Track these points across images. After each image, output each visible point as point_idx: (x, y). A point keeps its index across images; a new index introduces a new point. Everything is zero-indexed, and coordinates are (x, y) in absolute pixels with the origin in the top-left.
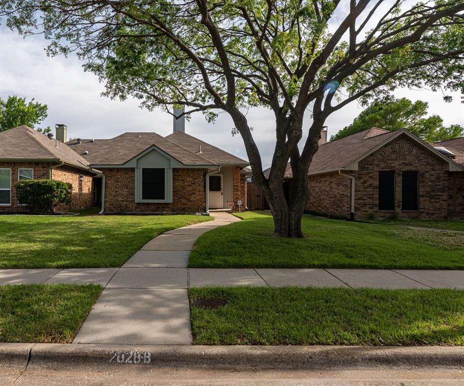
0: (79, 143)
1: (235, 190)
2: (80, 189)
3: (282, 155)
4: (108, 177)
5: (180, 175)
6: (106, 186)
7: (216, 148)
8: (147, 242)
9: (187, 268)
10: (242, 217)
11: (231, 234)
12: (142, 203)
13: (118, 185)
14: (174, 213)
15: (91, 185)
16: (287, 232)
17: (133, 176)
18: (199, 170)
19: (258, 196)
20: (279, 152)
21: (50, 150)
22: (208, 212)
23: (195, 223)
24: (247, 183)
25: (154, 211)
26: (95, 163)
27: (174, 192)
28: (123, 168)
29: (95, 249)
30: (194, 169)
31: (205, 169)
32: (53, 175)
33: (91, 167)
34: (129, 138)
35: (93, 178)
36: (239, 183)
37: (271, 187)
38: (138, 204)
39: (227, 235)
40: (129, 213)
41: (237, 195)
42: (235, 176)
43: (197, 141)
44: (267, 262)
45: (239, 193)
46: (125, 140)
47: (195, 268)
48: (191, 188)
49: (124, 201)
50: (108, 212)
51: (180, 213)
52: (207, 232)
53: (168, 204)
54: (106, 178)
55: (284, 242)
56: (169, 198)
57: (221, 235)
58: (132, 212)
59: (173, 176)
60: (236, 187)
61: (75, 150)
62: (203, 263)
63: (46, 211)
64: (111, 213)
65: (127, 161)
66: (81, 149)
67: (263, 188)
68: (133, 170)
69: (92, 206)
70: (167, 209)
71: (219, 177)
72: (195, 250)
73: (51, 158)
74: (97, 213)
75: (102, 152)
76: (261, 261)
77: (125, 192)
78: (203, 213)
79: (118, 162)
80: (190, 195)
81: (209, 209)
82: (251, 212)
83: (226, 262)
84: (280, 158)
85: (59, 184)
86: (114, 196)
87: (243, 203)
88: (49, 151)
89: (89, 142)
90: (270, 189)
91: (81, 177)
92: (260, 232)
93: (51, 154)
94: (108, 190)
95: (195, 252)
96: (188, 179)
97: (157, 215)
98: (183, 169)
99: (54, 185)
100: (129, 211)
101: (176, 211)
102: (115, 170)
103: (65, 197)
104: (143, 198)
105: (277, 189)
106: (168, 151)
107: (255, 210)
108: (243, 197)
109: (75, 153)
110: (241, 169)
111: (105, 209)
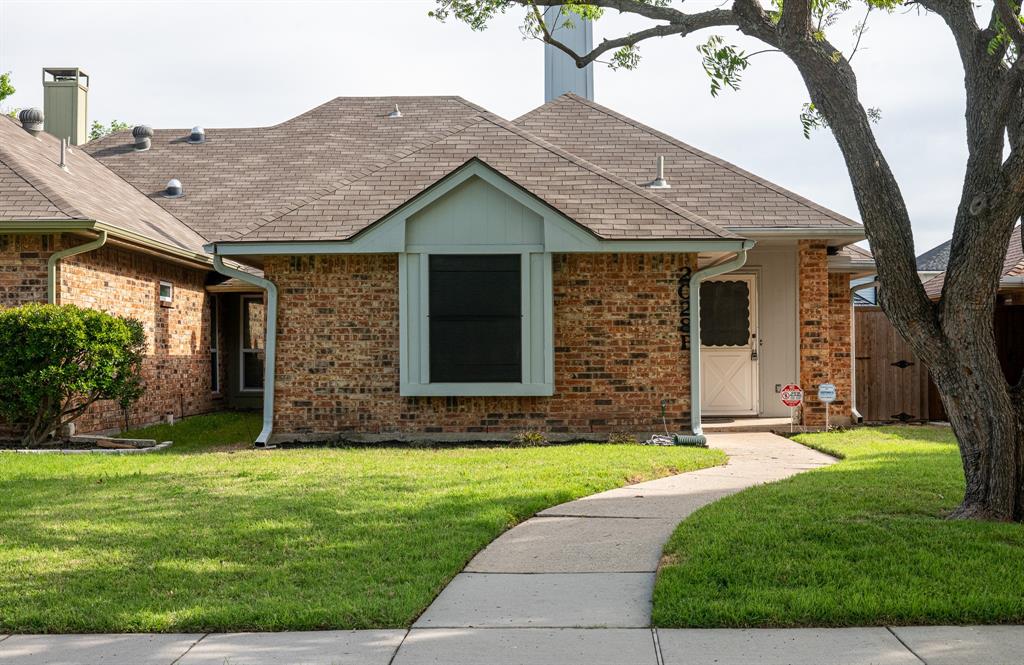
0: (142, 146)
1: (809, 340)
2: (163, 343)
3: (987, 212)
4: (290, 291)
5: (584, 282)
6: (279, 331)
7: (728, 166)
8: (484, 546)
9: (650, 627)
10: (839, 449)
11: (801, 511)
12: (429, 399)
13: (329, 323)
14: (560, 436)
15: (198, 325)
16: (1011, 502)
17: (389, 285)
18: (659, 258)
19: (902, 364)
20: (976, 200)
21: (49, 183)
22: (699, 430)
23: (655, 474)
24: (857, 309)
25: (480, 430)
26: (236, 237)
27: (557, 349)
28: (350, 256)
29: (296, 569)
30: (642, 255)
31: (687, 255)
32: (63, 287)
33: (222, 250)
34: (350, 119)
35: (208, 294)
36: (824, 313)
37: (949, 329)
38: (413, 401)
39: (785, 513)
40: (375, 438)
41: (816, 359)
42: (806, 282)
43: (645, 137)
44: (934, 604)
45: (824, 352)
46: (335, 128)
47: (677, 626)
48: (629, 336)
49: (353, 391)
50: (292, 436)
51: (583, 436)
52: (708, 507)
53: (534, 400)
54: (279, 299)
55: (999, 538)
56: (538, 374)
57: (765, 515)
58: (387, 437)
59: (556, 284)
60: (810, 329)
61: (124, 176)
62: (708, 610)
63: (45, 435)
64: (303, 438)
65: (365, 224)
66: (153, 170)
67: (921, 333)
68: (390, 261)
69: (206, 412)
70: (531, 422)
71: (742, 288)
72: (673, 570)
73: (59, 216)
74: (248, 440)
75: (242, 182)
76: (913, 599)
77: (358, 352)
78: (681, 438)
79: (326, 232)
80: (625, 363)
81: (705, 419)
82: (875, 432)
83: (788, 607)
84: (983, 224)
85: (93, 325)
86: (311, 371)
87: (843, 392)
88: (47, 189)
89: (184, 140)
90: (944, 338)
91: (163, 291)
92: (911, 504)
93: (58, 203)
94: (288, 346)
95: (674, 576)
96: (617, 295)
97: (491, 444)
98: (595, 259)
99: (78, 327)
100: (376, 430)
101: (565, 430)
102: (317, 264)
103: (120, 377)
104: (435, 378)
105: (971, 339)
106: (529, 181)
107: (892, 423)
108: (840, 369)
109: (129, 189)
110: (833, 251)
111: (275, 424)
